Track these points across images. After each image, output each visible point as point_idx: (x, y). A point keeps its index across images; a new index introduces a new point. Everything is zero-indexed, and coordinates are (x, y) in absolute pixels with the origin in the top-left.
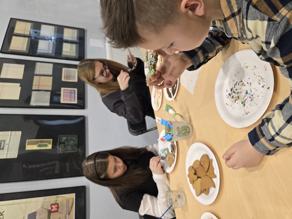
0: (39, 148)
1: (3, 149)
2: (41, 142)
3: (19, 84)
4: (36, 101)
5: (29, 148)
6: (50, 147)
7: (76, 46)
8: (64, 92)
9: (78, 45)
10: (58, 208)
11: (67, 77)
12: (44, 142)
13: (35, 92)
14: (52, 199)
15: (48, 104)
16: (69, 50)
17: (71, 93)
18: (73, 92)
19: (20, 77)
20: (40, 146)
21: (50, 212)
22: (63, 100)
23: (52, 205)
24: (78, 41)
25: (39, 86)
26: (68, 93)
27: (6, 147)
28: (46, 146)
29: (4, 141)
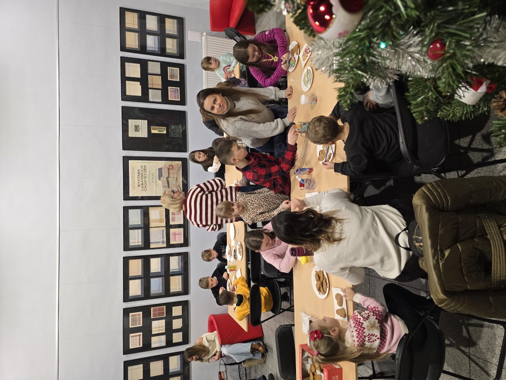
0: (159, 133)
1: (139, 131)
2: (160, 128)
4: (152, 97)
5: (153, 131)
6: (165, 132)
8: (170, 91)
10: (173, 167)
11: (172, 76)
12: (161, 128)
13: (151, 90)
14: (170, 163)
15: (160, 100)
16: (171, 47)
17: (175, 92)
18: (177, 90)
19: (139, 76)
20: (159, 131)
21: (169, 169)
22: (171, 97)
23: (169, 166)
24: (178, 35)
25: (152, 84)
26: (173, 91)
27: (140, 130)
28: (163, 131)
29: (139, 126)
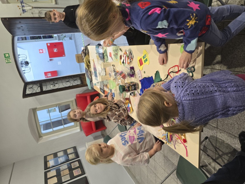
3: (56, 177)
4: (64, 180)
7: (74, 154)
8: (75, 172)
9: (75, 153)
11: (74, 166)
13: (63, 177)
15: (69, 179)
16: (72, 156)
17: (78, 171)
19: (55, 174)
22: (75, 175)
24: (74, 152)
25: (64, 174)
26: (76, 171)
